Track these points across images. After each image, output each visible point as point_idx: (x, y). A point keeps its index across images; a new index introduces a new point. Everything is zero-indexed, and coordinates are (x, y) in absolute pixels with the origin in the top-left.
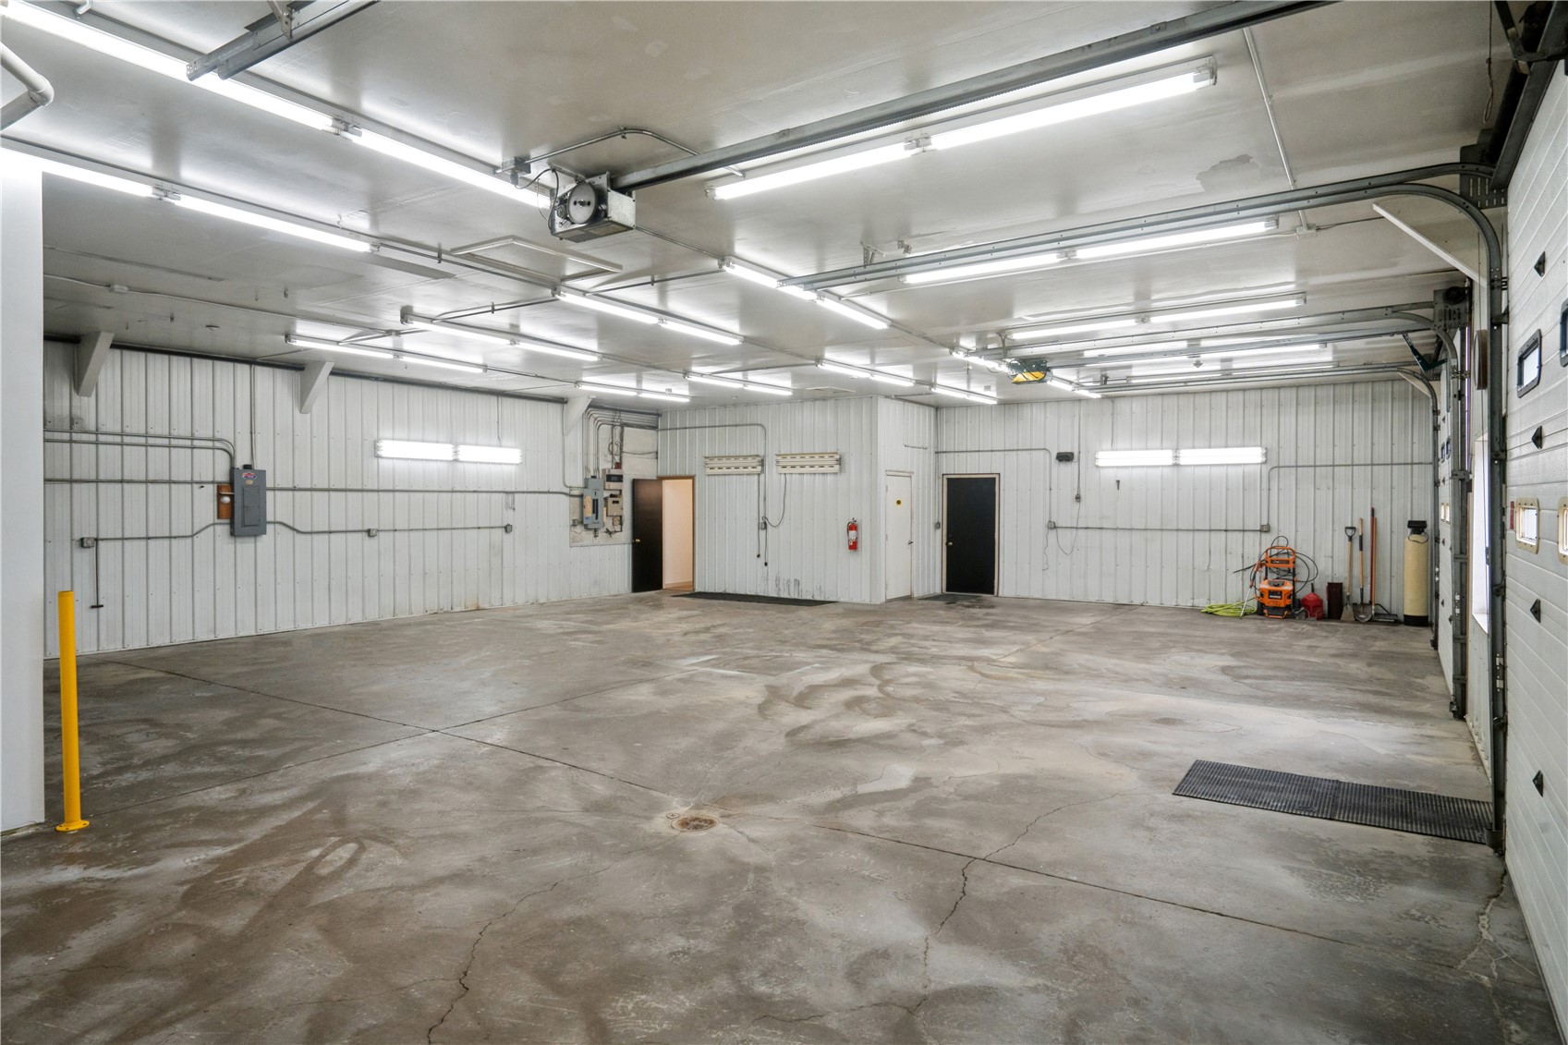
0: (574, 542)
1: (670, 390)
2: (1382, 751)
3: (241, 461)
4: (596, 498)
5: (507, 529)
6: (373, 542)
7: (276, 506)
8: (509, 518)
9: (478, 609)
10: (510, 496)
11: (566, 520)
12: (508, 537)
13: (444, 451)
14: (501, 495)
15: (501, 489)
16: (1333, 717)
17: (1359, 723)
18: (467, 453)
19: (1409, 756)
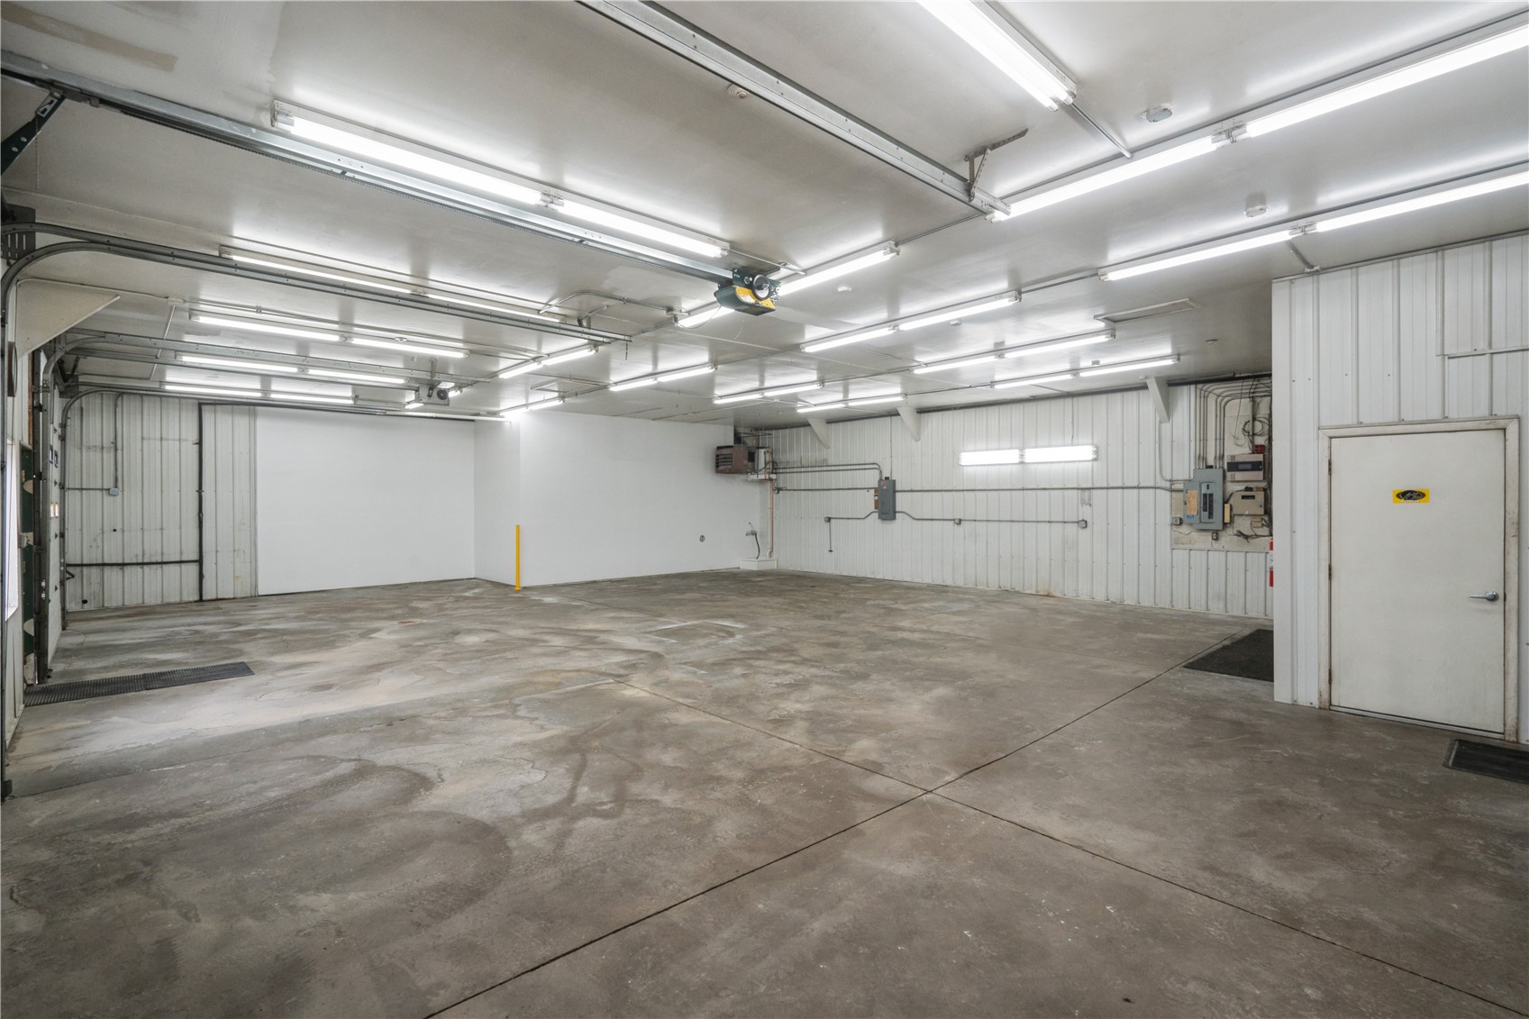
0: (1176, 543)
1: (1097, 362)
2: (115, 719)
3: (885, 475)
4: (1209, 492)
5: (1084, 524)
6: (959, 529)
7: (902, 501)
8: (1085, 513)
9: (1048, 596)
10: (1087, 493)
11: (1165, 517)
12: (1084, 534)
13: (1011, 456)
14: (1076, 491)
15: (1075, 486)
16: (177, 739)
17: (144, 742)
18: (1032, 455)
19: (89, 722)
